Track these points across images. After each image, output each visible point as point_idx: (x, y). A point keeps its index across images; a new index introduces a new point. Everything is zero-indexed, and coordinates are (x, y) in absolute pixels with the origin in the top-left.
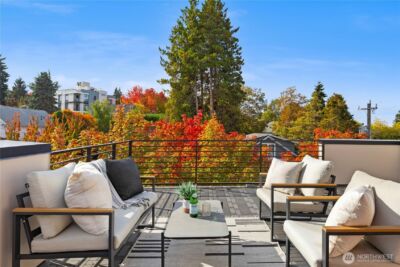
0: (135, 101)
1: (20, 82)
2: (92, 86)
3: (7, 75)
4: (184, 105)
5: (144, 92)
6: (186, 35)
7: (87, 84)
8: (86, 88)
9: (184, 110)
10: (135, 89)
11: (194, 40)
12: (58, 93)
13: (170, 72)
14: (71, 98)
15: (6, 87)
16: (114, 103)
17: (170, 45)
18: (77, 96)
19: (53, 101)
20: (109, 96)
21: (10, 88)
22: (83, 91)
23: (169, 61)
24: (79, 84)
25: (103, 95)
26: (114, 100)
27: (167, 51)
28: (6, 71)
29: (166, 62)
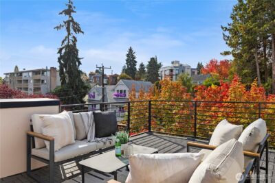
0: (211, 71)
1: (142, 65)
2: (181, 63)
3: (136, 62)
4: (245, 71)
5: (219, 64)
6: (245, 10)
7: (178, 62)
8: (177, 65)
9: (245, 75)
10: (212, 62)
11: (253, 12)
12: (161, 70)
13: (231, 45)
14: (168, 73)
15: (135, 69)
16: (196, 73)
17: (231, 21)
18: (171, 71)
19: (158, 75)
20: (192, 69)
21: (138, 70)
22: (175, 67)
23: (230, 36)
24: (173, 63)
25: (188, 69)
26: (196, 72)
27: (228, 27)
28: (135, 60)
29: (228, 37)
